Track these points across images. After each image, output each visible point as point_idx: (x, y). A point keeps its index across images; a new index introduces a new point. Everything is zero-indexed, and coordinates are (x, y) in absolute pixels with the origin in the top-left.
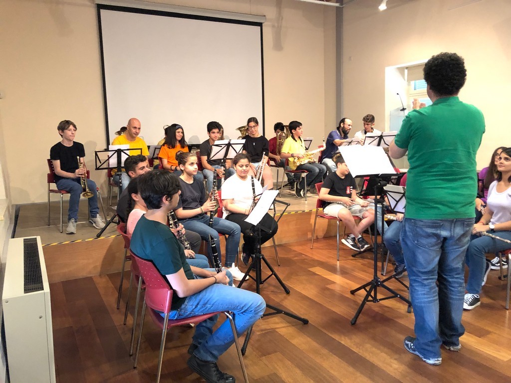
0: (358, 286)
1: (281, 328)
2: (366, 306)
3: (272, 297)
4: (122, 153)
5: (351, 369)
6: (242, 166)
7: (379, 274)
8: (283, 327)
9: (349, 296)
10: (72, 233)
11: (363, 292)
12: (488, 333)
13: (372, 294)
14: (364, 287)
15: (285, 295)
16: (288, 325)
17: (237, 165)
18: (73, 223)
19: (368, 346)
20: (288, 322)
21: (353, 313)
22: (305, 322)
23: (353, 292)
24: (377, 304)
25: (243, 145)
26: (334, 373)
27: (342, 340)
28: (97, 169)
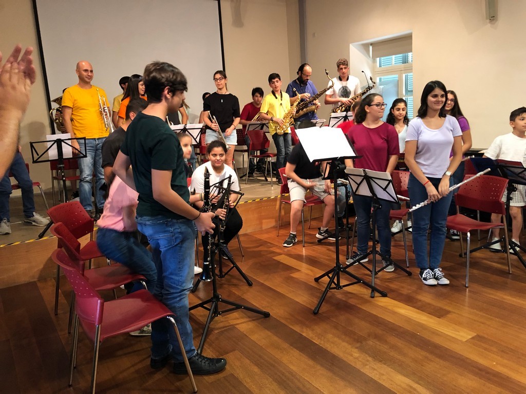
4: (63, 143)
6: (215, 155)
12: (448, 312)
14: (327, 274)
15: (247, 287)
17: (211, 154)
19: (330, 336)
20: (249, 317)
22: (266, 315)
23: (317, 280)
24: (340, 291)
27: (303, 332)
28: (34, 162)
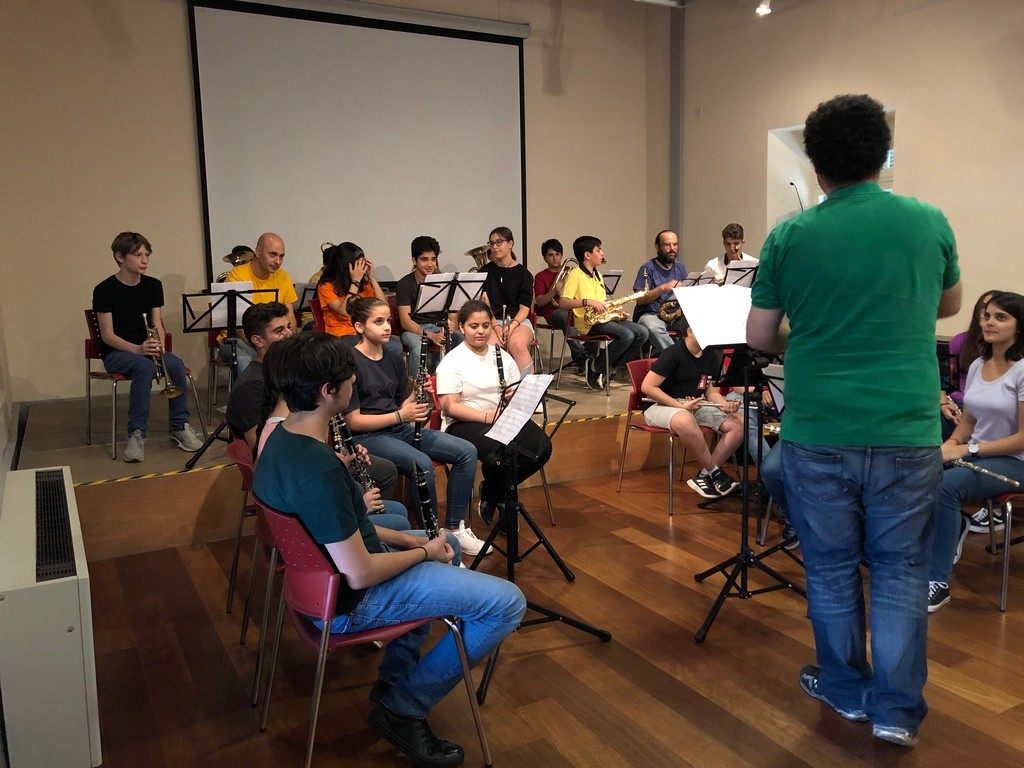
0: (710, 566)
1: (557, 649)
2: (724, 607)
3: (539, 589)
4: (238, 299)
5: (695, 731)
6: (475, 326)
7: (751, 542)
8: (561, 648)
9: (693, 585)
10: (136, 461)
11: (720, 578)
12: (965, 657)
13: (738, 581)
14: (721, 568)
15: (564, 583)
16: (569, 642)
17: (466, 324)
18: (138, 439)
19: (729, 684)
20: (571, 638)
21: (701, 620)
22: (605, 637)
23: (700, 578)
24: (747, 601)
25: (481, 284)
26: (662, 739)
27: (677, 673)
28: (187, 330)
